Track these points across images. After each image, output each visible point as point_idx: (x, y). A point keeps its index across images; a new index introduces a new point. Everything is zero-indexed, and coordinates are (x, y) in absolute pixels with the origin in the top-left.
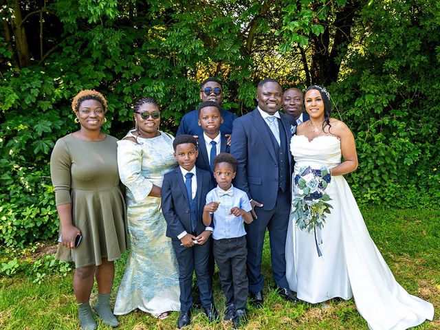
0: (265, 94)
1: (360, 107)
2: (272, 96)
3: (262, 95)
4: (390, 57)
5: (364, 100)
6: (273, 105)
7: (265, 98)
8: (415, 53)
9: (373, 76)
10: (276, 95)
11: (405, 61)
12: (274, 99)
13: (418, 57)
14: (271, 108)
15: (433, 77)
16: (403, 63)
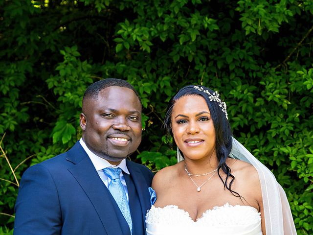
0: (103, 114)
1: (66, 146)
2: (121, 119)
3: (97, 117)
4: (131, 16)
5: (76, 126)
6: (121, 140)
7: (104, 124)
8: (189, 10)
9: (86, 65)
10: (128, 116)
11: (165, 28)
12: (124, 127)
13: (195, 19)
14: (118, 147)
15: (226, 70)
16: (161, 32)
